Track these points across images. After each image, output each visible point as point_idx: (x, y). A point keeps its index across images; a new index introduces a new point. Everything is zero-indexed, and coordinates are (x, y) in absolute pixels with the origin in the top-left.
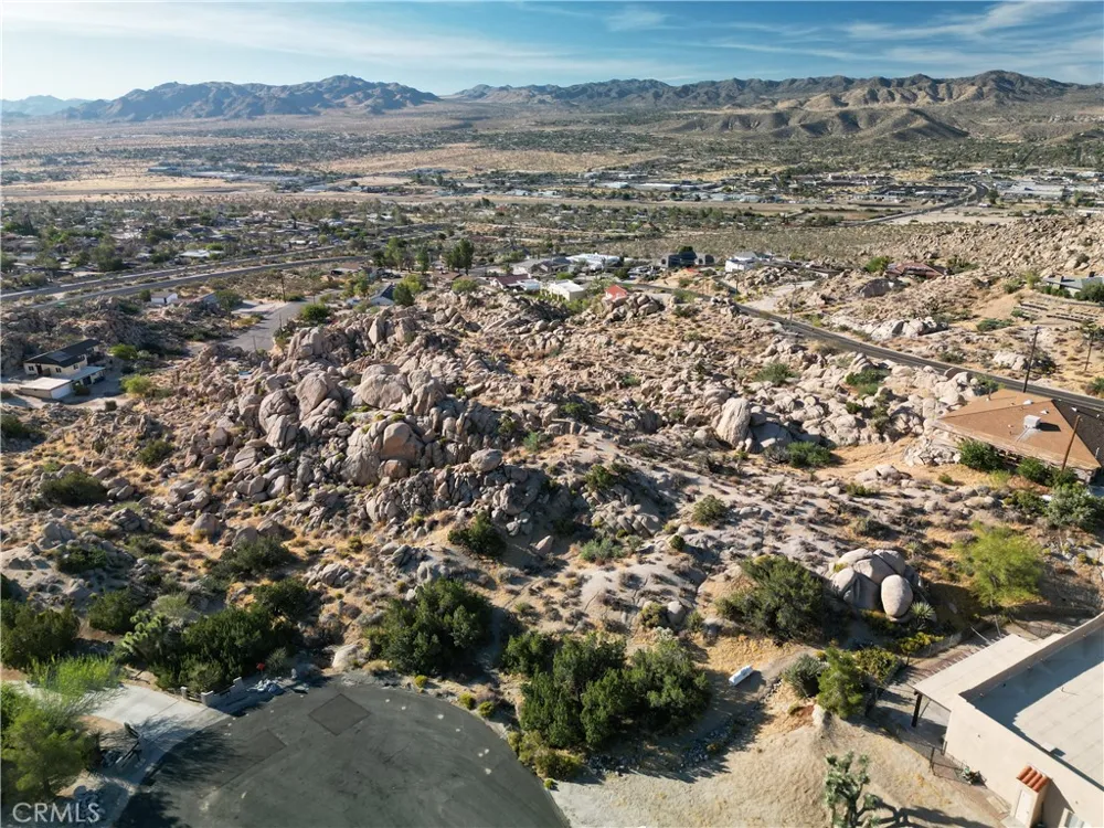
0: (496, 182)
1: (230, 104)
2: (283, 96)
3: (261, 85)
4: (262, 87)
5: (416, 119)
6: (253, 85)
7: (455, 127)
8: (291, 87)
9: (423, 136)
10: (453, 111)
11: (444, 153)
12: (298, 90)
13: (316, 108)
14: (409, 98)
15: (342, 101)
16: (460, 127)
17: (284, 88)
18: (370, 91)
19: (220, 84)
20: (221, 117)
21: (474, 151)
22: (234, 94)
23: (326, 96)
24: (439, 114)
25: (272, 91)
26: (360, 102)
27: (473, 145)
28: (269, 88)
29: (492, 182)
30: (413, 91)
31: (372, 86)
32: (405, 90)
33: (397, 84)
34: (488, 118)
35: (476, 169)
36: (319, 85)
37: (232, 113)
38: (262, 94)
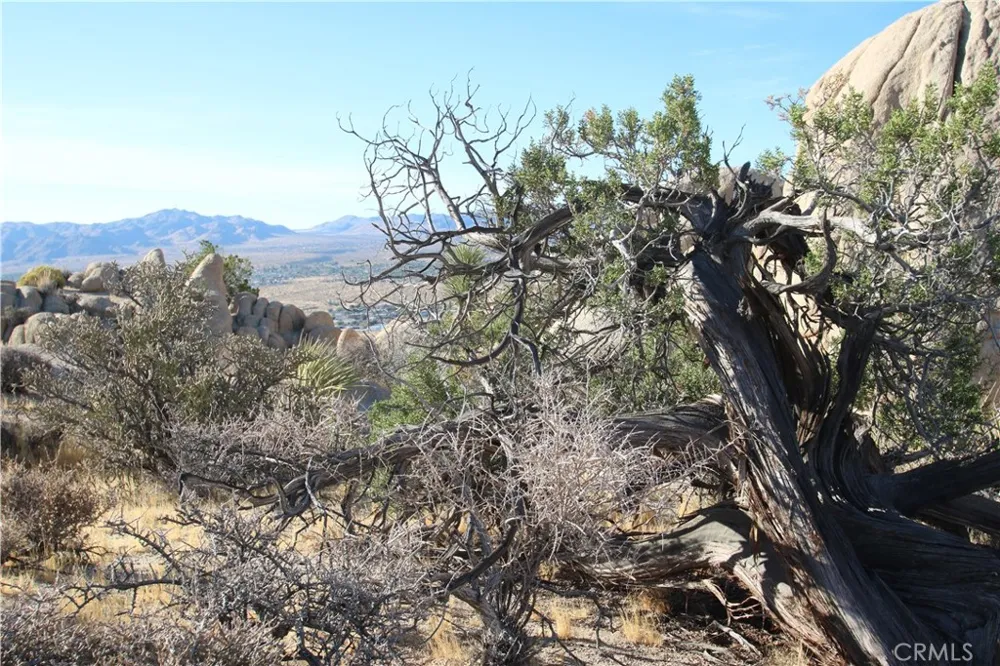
0: (356, 317)
1: (25, 246)
2: (93, 234)
3: (68, 223)
4: (68, 226)
5: (261, 254)
6: (57, 225)
7: (310, 261)
8: (105, 225)
9: (265, 270)
10: (309, 245)
11: (291, 288)
12: (114, 228)
13: (133, 247)
14: (254, 232)
15: (166, 238)
16: (317, 260)
17: (96, 226)
18: (204, 226)
19: (16, 224)
20: (11, 262)
21: (331, 285)
22: (32, 235)
23: (148, 233)
24: (291, 248)
25: (80, 230)
26: (190, 238)
27: (330, 278)
28: (77, 227)
29: (351, 317)
30: (261, 225)
31: (209, 219)
32: (250, 222)
33: (240, 217)
34: (353, 251)
35: (331, 304)
36: (140, 221)
37: (26, 257)
38: (67, 233)
